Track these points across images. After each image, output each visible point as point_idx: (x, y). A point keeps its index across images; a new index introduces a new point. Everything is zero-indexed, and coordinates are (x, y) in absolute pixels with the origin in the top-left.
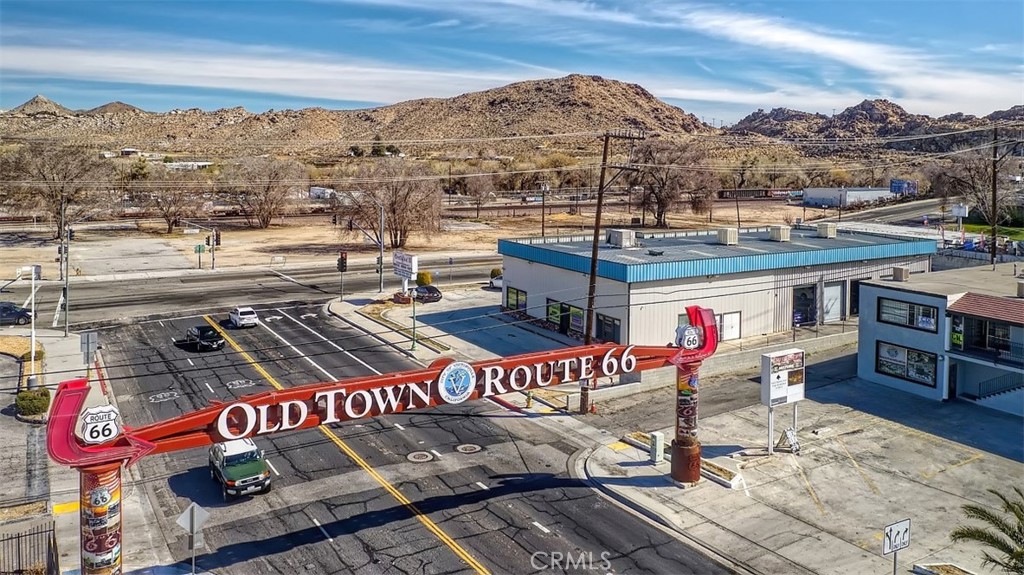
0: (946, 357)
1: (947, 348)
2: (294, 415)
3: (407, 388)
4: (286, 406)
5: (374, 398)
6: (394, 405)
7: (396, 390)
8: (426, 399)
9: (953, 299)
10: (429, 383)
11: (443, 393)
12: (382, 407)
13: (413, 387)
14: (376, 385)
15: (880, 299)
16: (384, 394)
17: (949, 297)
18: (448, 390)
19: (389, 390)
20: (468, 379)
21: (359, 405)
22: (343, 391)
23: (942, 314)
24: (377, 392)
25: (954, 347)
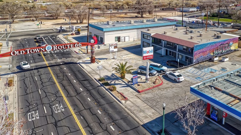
0: (151, 44)
1: (151, 43)
2: (23, 52)
3: (40, 49)
4: (21, 51)
5: (35, 50)
6: (38, 51)
7: (39, 49)
8: (44, 50)
9: (152, 34)
10: (44, 48)
11: (46, 49)
12: (36, 51)
13: (41, 49)
14: (35, 48)
15: (143, 34)
16: (37, 50)
17: (151, 34)
18: (47, 49)
19: (37, 49)
20: (51, 48)
21: (33, 51)
22: (30, 49)
23: (151, 37)
24: (35, 49)
25: (152, 43)
